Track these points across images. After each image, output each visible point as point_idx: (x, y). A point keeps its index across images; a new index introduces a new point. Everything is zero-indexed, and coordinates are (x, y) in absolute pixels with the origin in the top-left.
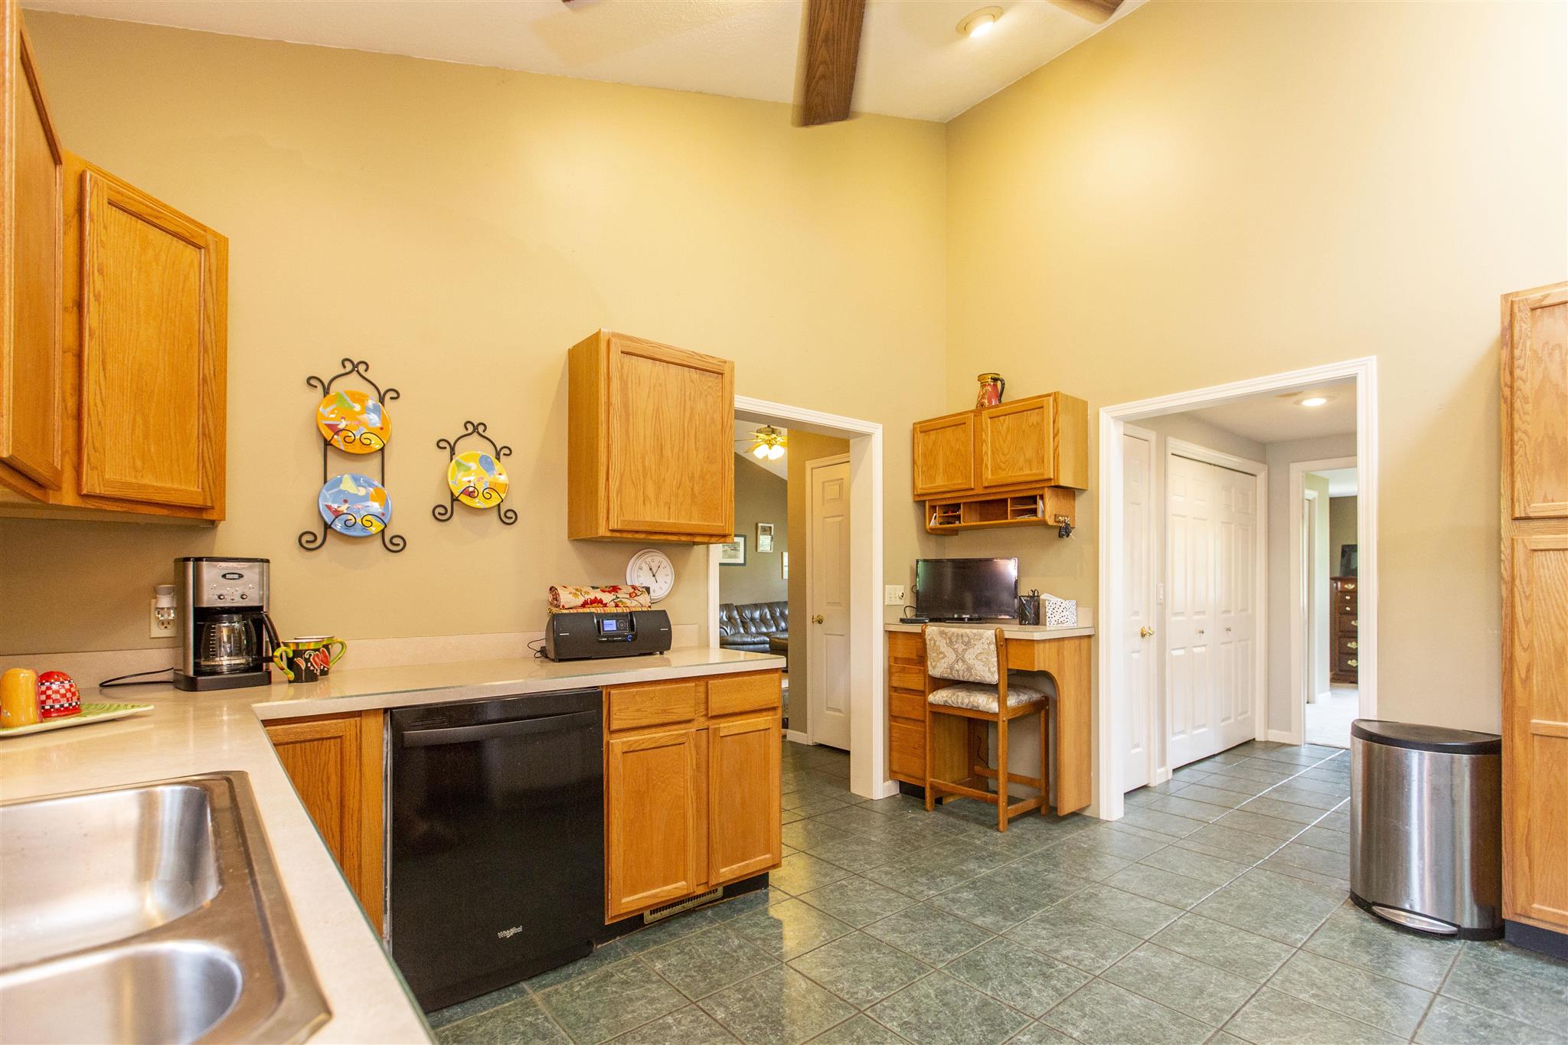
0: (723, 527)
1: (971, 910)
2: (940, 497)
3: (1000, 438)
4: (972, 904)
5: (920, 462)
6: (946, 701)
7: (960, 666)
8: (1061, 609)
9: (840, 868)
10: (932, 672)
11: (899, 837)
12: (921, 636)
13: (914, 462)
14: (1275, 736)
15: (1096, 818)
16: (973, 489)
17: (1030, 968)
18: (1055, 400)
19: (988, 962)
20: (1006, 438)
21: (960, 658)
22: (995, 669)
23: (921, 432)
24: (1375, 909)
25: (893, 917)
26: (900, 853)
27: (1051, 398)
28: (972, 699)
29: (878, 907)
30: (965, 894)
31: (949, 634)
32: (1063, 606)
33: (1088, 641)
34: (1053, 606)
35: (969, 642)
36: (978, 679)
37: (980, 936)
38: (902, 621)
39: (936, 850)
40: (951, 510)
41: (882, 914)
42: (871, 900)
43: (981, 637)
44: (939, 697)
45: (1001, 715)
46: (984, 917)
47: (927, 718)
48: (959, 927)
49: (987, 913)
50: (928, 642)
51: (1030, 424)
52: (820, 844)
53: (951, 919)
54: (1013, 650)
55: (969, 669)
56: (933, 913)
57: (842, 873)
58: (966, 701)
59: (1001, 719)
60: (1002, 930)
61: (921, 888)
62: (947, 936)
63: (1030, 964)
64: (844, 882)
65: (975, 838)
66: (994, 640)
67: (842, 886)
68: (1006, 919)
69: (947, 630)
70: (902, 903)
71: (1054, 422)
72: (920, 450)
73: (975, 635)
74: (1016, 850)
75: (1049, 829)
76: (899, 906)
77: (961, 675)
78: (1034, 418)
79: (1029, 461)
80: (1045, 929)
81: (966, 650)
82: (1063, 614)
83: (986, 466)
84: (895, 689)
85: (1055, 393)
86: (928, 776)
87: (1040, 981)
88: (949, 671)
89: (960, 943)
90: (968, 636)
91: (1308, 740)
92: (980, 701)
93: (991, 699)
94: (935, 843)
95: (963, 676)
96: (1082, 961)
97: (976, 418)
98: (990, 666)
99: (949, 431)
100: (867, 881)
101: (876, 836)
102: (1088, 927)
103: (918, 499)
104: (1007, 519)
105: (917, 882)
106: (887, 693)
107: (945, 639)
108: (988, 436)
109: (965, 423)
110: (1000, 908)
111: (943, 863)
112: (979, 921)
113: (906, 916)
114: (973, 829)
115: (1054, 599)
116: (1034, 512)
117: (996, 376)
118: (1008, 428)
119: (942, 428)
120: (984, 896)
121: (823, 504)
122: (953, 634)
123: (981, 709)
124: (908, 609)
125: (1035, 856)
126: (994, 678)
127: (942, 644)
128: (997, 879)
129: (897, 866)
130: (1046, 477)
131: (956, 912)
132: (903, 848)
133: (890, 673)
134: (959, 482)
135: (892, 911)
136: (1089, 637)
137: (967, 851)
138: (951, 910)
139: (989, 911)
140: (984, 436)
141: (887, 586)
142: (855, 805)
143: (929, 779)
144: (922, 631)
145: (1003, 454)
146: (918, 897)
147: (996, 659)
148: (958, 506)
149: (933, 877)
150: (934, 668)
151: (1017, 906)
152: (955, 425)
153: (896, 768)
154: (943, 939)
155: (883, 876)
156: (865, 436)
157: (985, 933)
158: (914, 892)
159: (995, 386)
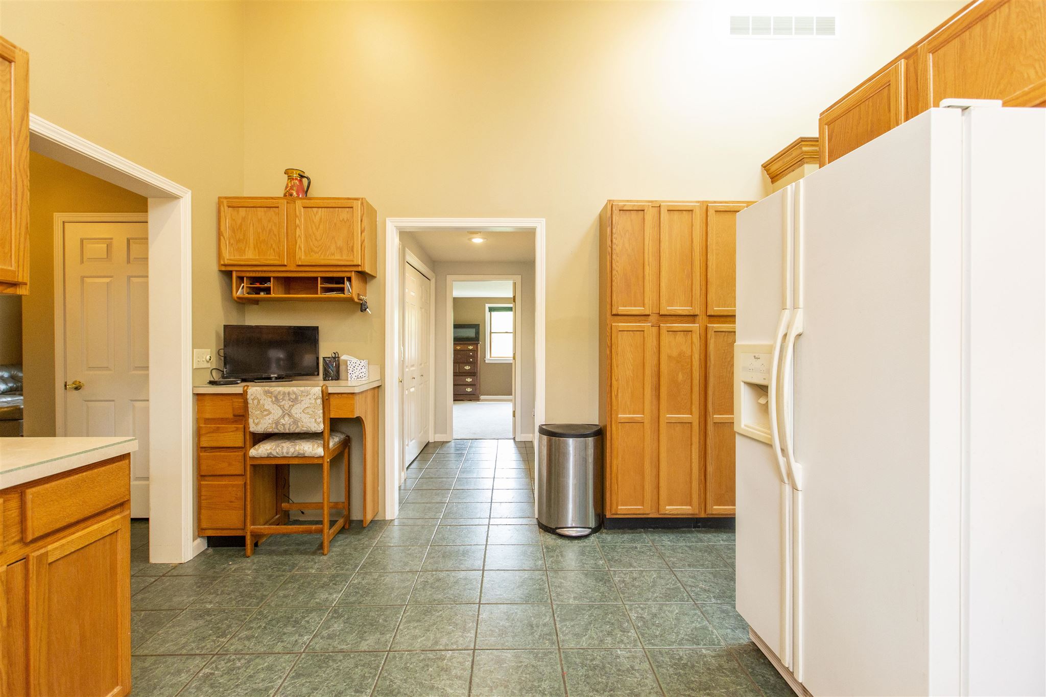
0: (13, 272)
1: (351, 638)
2: (249, 269)
3: (313, 226)
4: (348, 632)
5: (227, 233)
6: (271, 453)
7: (286, 420)
8: (360, 367)
9: (193, 655)
10: (253, 428)
11: (237, 594)
12: (243, 396)
13: (219, 234)
14: (439, 438)
15: (383, 520)
16: (285, 266)
17: (431, 669)
18: (362, 204)
19: (398, 682)
20: (319, 227)
21: (287, 413)
22: (321, 419)
23: (229, 207)
24: (558, 531)
25: (285, 684)
26: (248, 611)
27: (360, 202)
28: (297, 448)
29: (263, 680)
30: (336, 625)
31: (276, 393)
32: (362, 364)
33: (378, 390)
34: (354, 365)
35: (296, 398)
36: (305, 429)
37: (375, 661)
38: (212, 383)
39: (281, 593)
40: (259, 283)
41: (272, 687)
42: (251, 677)
43: (308, 394)
44: (263, 450)
45: (326, 458)
46: (366, 640)
47: (248, 473)
48: (353, 661)
49: (365, 635)
50: (250, 401)
51: (341, 219)
52: (147, 636)
53: (340, 656)
54: (334, 401)
55: (296, 422)
56: (324, 659)
57: (198, 660)
58: (292, 450)
59: (326, 460)
60: (387, 645)
61: (293, 639)
62: (348, 676)
63: (427, 665)
64: (207, 671)
65: (308, 568)
66: (321, 396)
67: (207, 677)
68: (383, 634)
69: (272, 389)
70: (285, 663)
71: (361, 221)
72: (226, 224)
73: (302, 392)
74: (347, 567)
75: (359, 540)
76: (284, 668)
77: (287, 428)
78: (344, 214)
79: (340, 250)
80: (415, 628)
81: (293, 406)
82: (361, 371)
83: (300, 247)
84: (204, 449)
85: (362, 199)
86: (249, 524)
87: (445, 677)
88: (274, 426)
89: (364, 677)
90: (295, 393)
91: (455, 437)
92: (306, 448)
93: (316, 446)
94: (276, 586)
95: (289, 429)
96: (457, 641)
97: (289, 204)
98: (316, 417)
99: (260, 212)
100: (233, 657)
101: (211, 602)
102: (441, 610)
103: (223, 269)
104: (270, 294)
105: (285, 634)
106: (195, 454)
107: (271, 397)
108: (301, 221)
109: (278, 207)
110: (372, 625)
111: (296, 603)
112: (364, 646)
113: (298, 676)
114: (301, 560)
115: (354, 360)
116: (342, 290)
117: (302, 174)
118: (321, 219)
119: (253, 207)
120: (352, 620)
121: (82, 262)
122: (279, 392)
123: (306, 455)
124: (214, 372)
125: (363, 567)
126: (319, 427)
127: (268, 403)
128: (352, 599)
129: (254, 625)
130: (355, 263)
131: (340, 647)
132: (247, 604)
133: (198, 434)
134: (271, 258)
135: (280, 677)
136: (378, 387)
137: (309, 583)
138: (334, 647)
139: (365, 632)
140: (297, 222)
141: (195, 350)
142: (164, 576)
143: (250, 527)
144: (244, 391)
145: (316, 239)
146: (296, 649)
147: (321, 411)
148: (267, 279)
149: (297, 622)
150: (257, 424)
151: (383, 617)
152: (267, 207)
153: (204, 525)
154: (348, 681)
155: (246, 643)
156: (171, 198)
157: (377, 656)
158: (289, 646)
159: (301, 181)
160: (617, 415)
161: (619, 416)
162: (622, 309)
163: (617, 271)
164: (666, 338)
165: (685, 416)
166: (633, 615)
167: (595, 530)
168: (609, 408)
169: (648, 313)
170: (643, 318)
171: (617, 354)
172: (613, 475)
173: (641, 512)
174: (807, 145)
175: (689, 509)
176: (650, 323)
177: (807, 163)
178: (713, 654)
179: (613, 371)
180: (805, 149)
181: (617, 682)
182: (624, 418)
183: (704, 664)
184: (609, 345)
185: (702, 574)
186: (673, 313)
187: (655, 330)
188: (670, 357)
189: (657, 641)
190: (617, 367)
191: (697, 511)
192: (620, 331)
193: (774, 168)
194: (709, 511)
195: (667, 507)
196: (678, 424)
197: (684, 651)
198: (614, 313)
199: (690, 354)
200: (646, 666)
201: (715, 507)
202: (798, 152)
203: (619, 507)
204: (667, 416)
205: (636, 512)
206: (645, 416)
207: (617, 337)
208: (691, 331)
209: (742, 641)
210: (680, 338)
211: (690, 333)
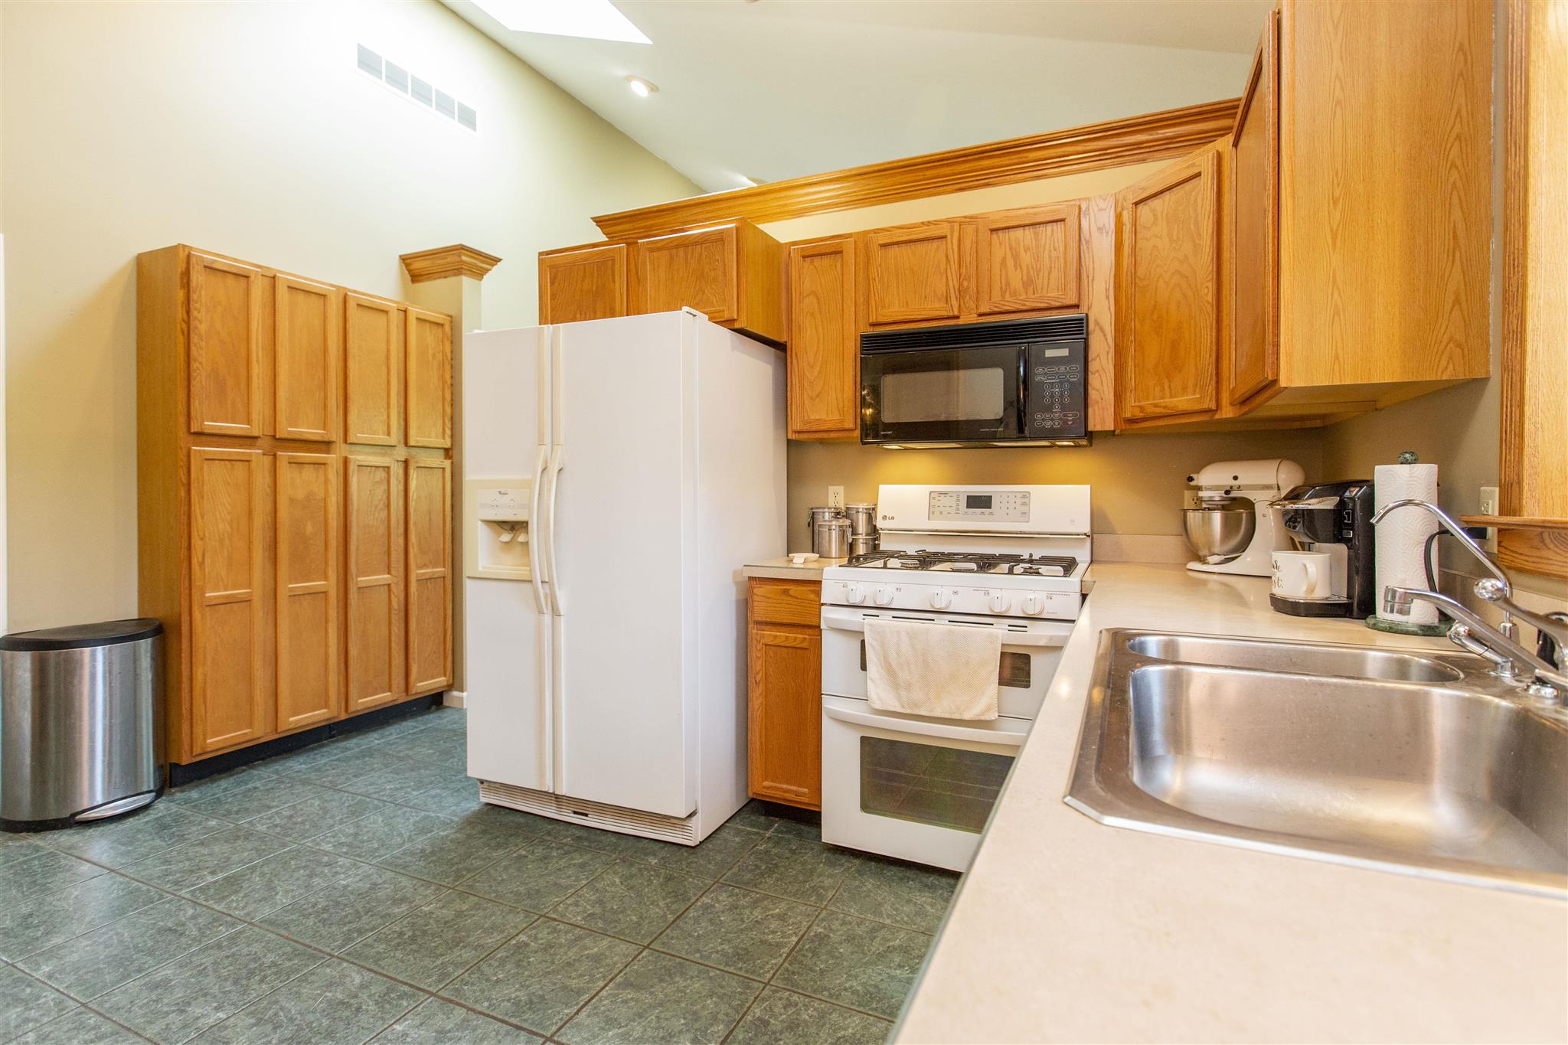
160: (203, 594)
161: (207, 595)
162: (210, 425)
163: (201, 363)
164: (286, 473)
165: (318, 584)
166: (328, 848)
167: (159, 793)
168: (187, 585)
169: (257, 435)
170: (248, 441)
171: (203, 497)
172: (197, 691)
173: (249, 737)
174: (468, 256)
175: (324, 713)
176: (258, 449)
177: (465, 274)
178: (453, 831)
179: (193, 524)
180: (464, 258)
181: (368, 903)
182: (216, 597)
183: (451, 842)
184: (185, 481)
185: (380, 777)
186: (298, 437)
187: (267, 460)
188: (292, 500)
189: (382, 851)
190: (203, 517)
191: (335, 714)
192: (206, 459)
193: (417, 265)
194: (353, 708)
195: (291, 719)
196: (306, 596)
197: (422, 842)
198: (196, 430)
199: (323, 496)
200: (389, 875)
201: (360, 701)
202: (457, 259)
203: (209, 741)
204: (291, 586)
205: (237, 741)
206: (257, 591)
207: (202, 468)
208: (325, 464)
209: (473, 809)
210: (308, 473)
211: (323, 466)
